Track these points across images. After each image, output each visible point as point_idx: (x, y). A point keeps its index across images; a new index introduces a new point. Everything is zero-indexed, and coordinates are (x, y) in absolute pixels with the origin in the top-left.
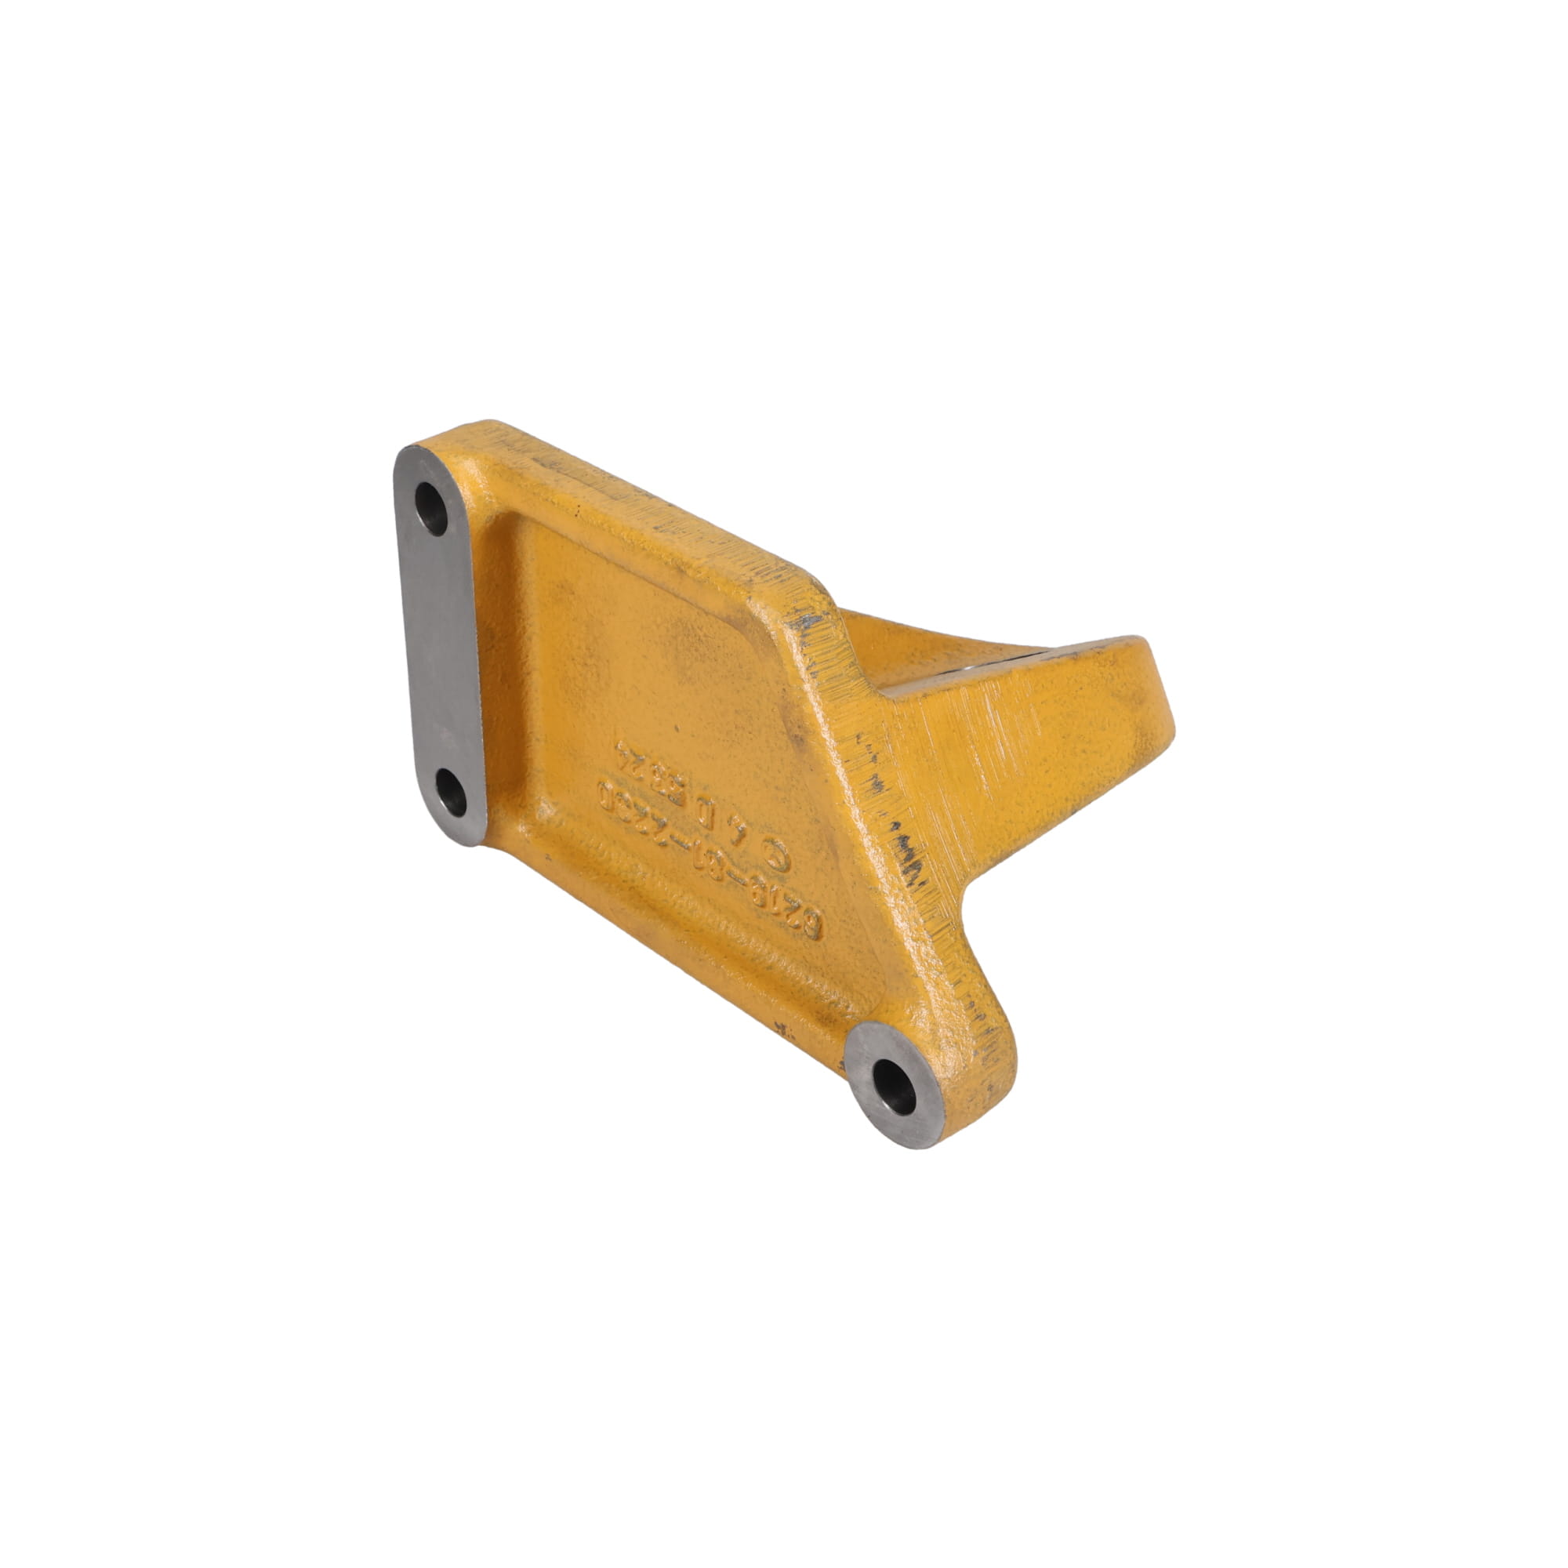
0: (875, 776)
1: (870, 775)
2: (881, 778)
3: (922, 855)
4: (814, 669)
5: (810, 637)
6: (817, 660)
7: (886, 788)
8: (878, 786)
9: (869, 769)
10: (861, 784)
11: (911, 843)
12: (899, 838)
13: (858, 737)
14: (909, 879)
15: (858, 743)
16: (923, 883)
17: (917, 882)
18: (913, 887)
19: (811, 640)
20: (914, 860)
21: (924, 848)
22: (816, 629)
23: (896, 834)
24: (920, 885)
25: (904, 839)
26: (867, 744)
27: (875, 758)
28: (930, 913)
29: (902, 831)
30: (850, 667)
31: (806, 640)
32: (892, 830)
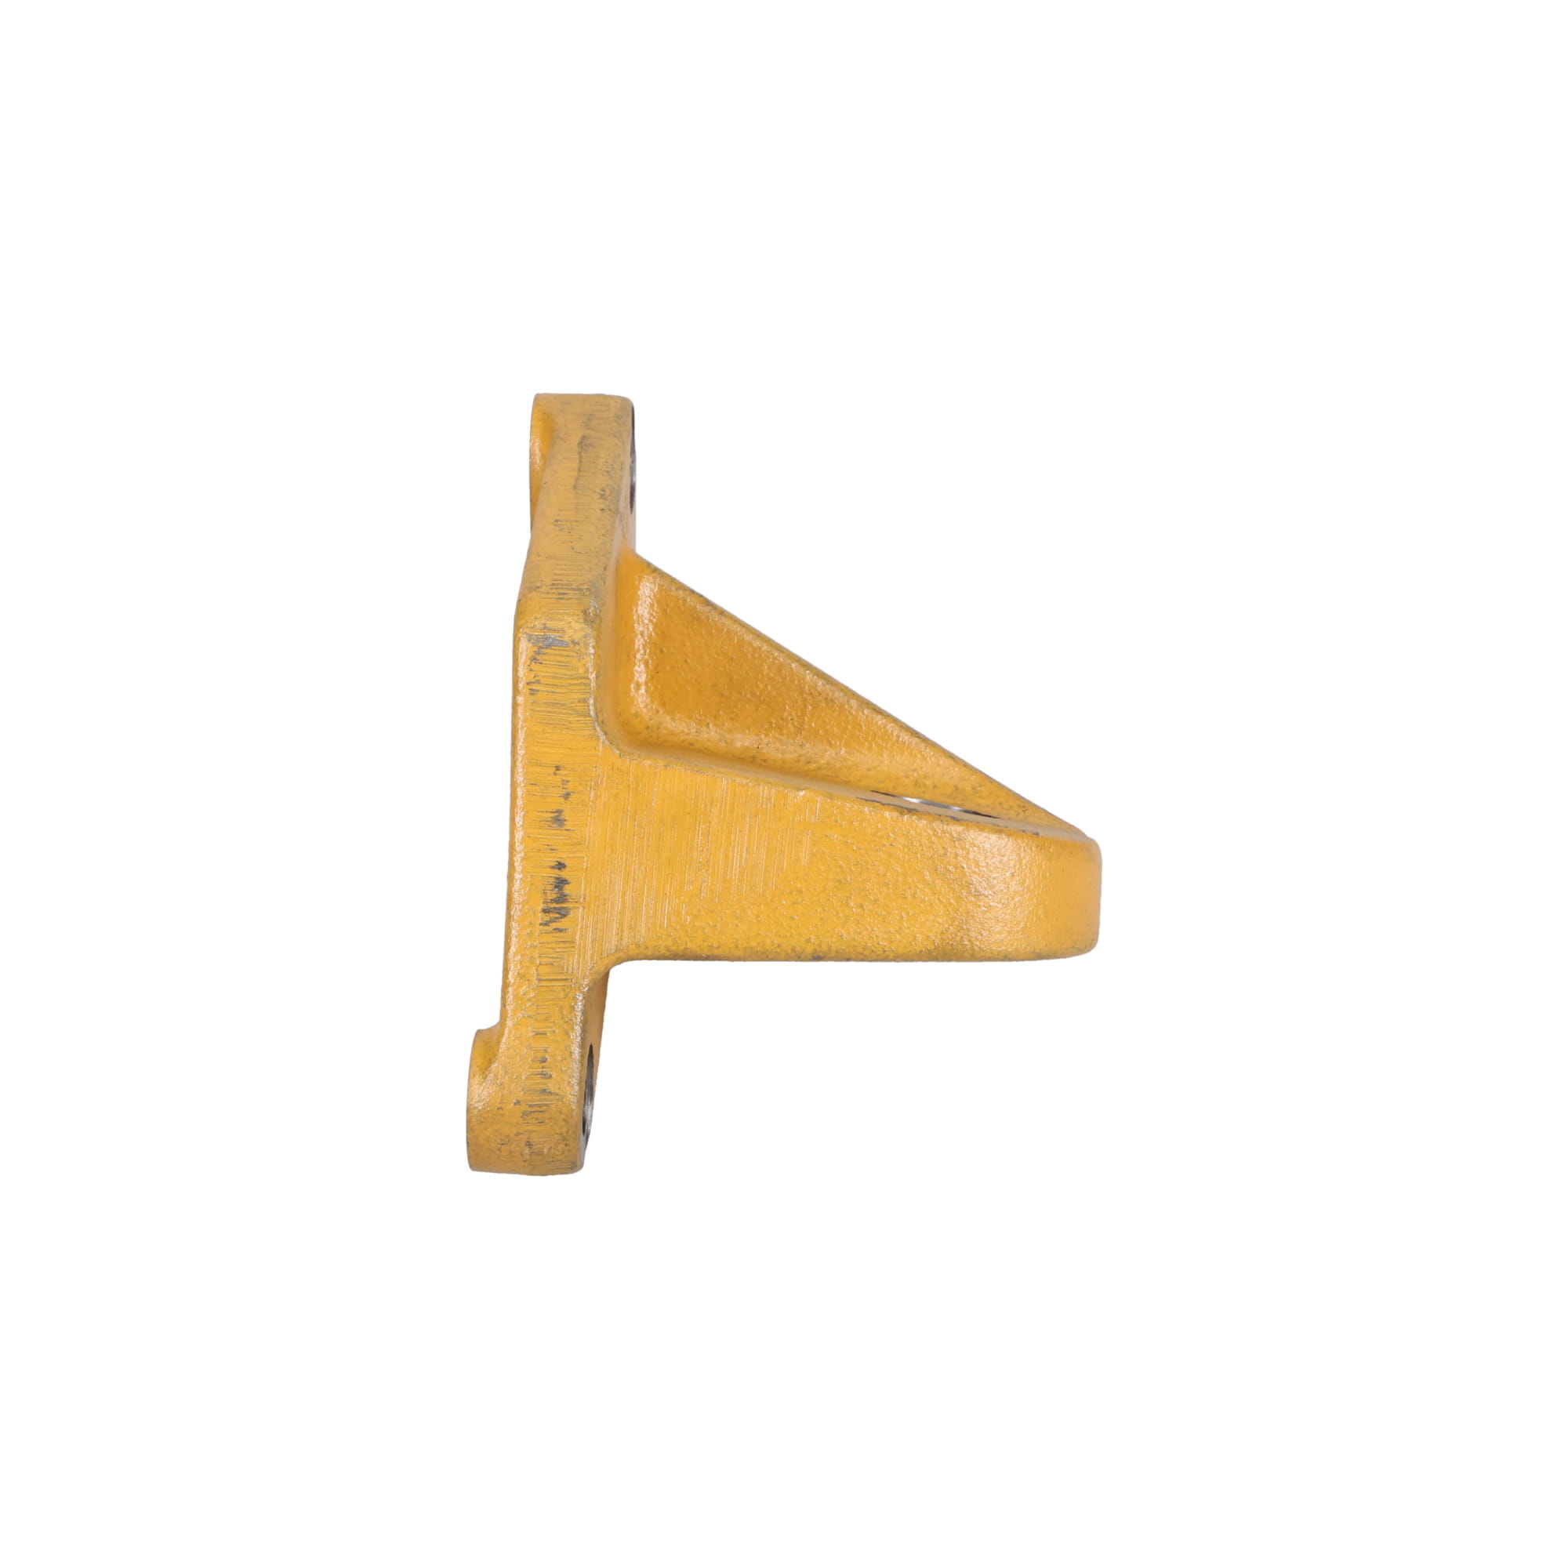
0: (559, 812)
1: (554, 808)
2: (566, 815)
3: (577, 905)
4: (534, 687)
5: (545, 657)
6: (543, 680)
7: (565, 827)
8: (558, 820)
9: (555, 802)
10: (539, 812)
11: (567, 889)
12: (556, 878)
13: (558, 768)
14: (547, 918)
15: (555, 773)
16: (560, 930)
17: (554, 925)
18: (546, 928)
19: (546, 660)
20: (564, 905)
21: (582, 900)
22: (555, 652)
23: (556, 873)
24: (555, 929)
25: (561, 883)
26: (564, 778)
27: (567, 796)
28: (550, 960)
29: (564, 874)
30: (579, 702)
31: (539, 657)
32: (553, 867)
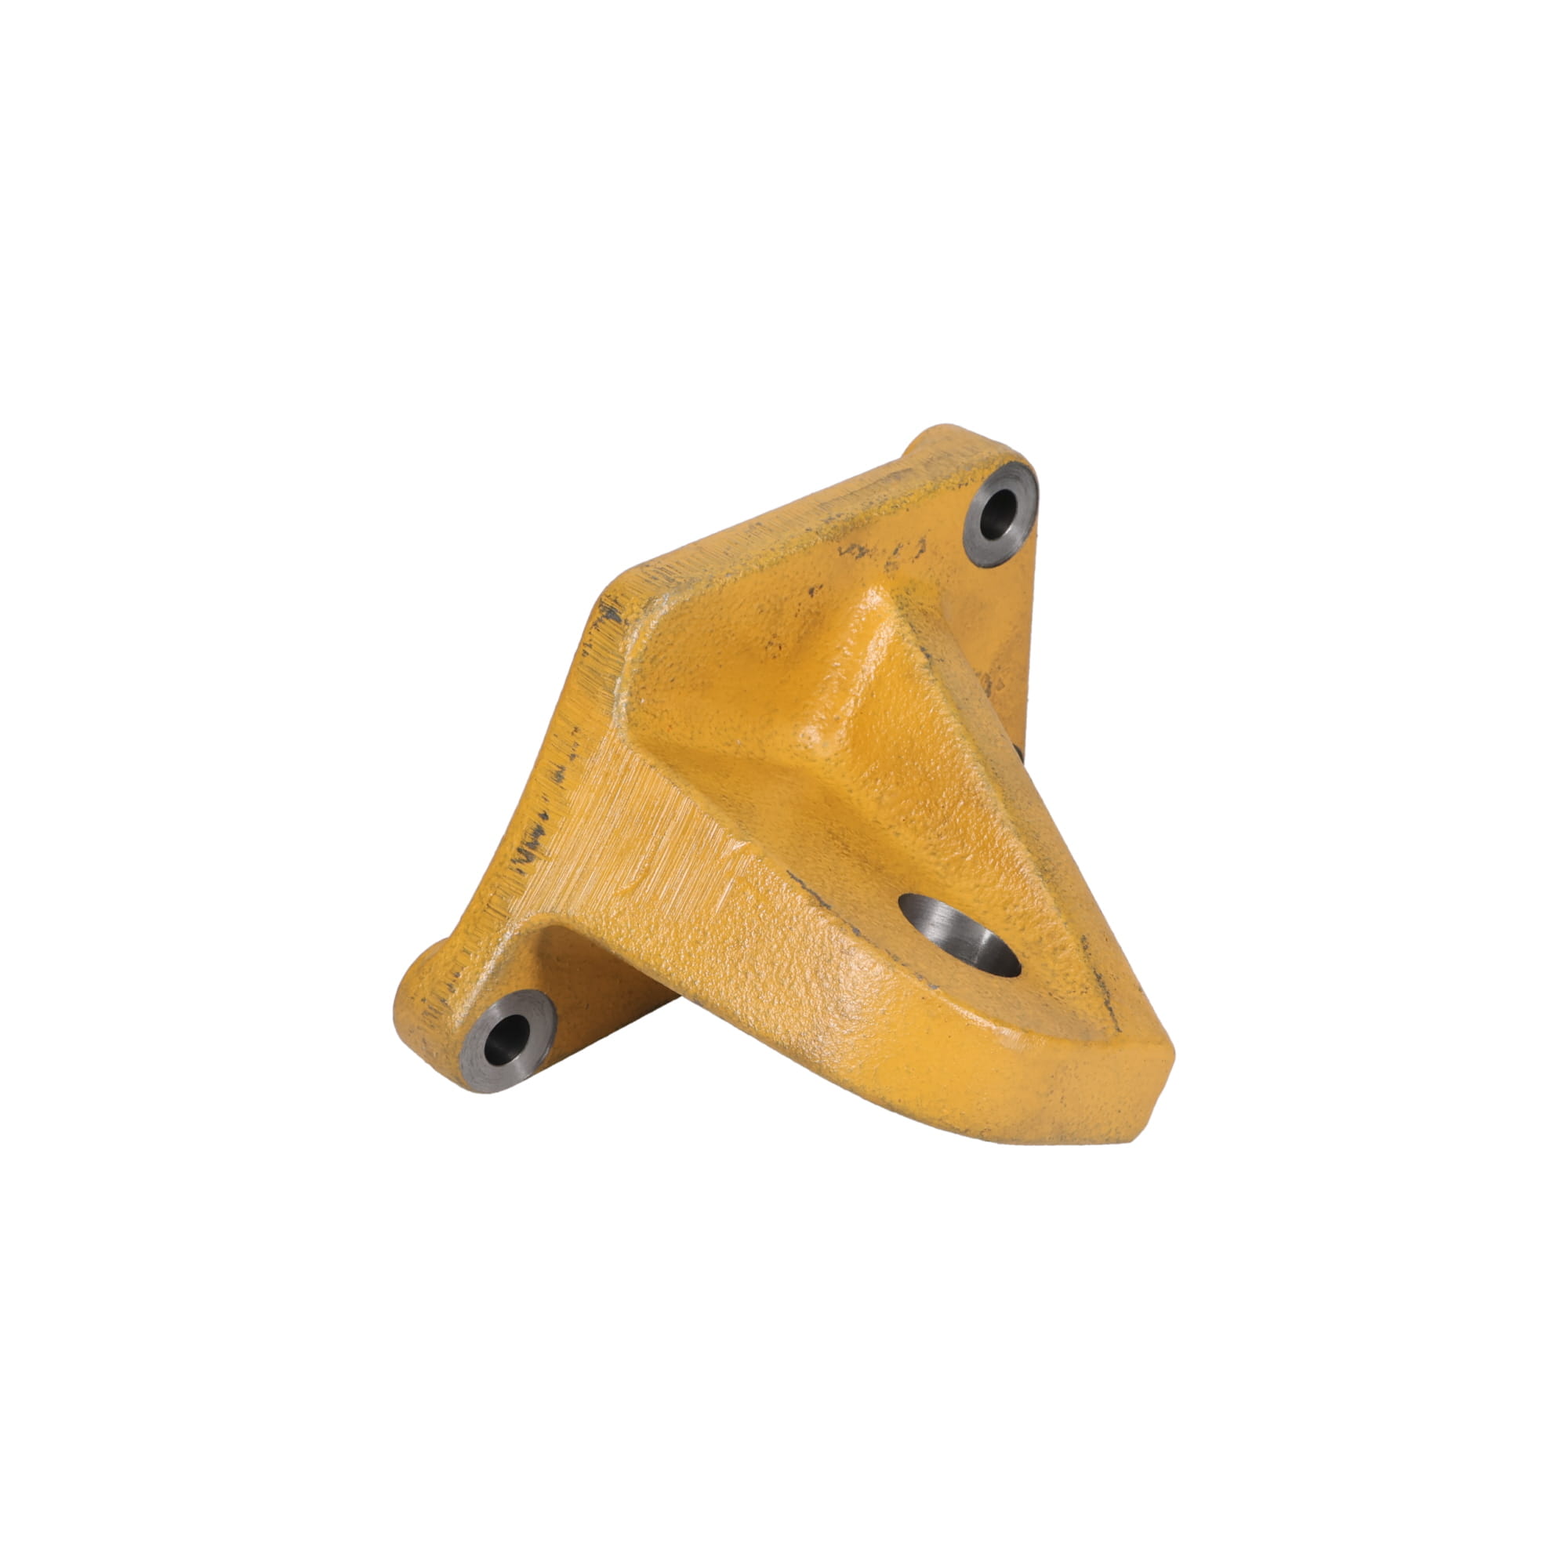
0: (562, 768)
1: (561, 763)
2: (567, 774)
3: (541, 856)
4: (587, 649)
5: (603, 626)
6: (594, 646)
7: (561, 785)
8: (558, 777)
9: (563, 759)
10: (550, 762)
11: (541, 839)
12: (538, 826)
13: (576, 730)
14: (517, 857)
15: (573, 734)
16: (521, 872)
17: (519, 865)
18: (513, 864)
19: (603, 629)
20: (533, 852)
21: (547, 854)
22: (611, 625)
23: (539, 821)
24: (518, 870)
25: (539, 831)
26: (577, 741)
27: (573, 757)
28: (503, 894)
29: (545, 825)
30: (610, 677)
31: (599, 624)
32: (540, 815)
